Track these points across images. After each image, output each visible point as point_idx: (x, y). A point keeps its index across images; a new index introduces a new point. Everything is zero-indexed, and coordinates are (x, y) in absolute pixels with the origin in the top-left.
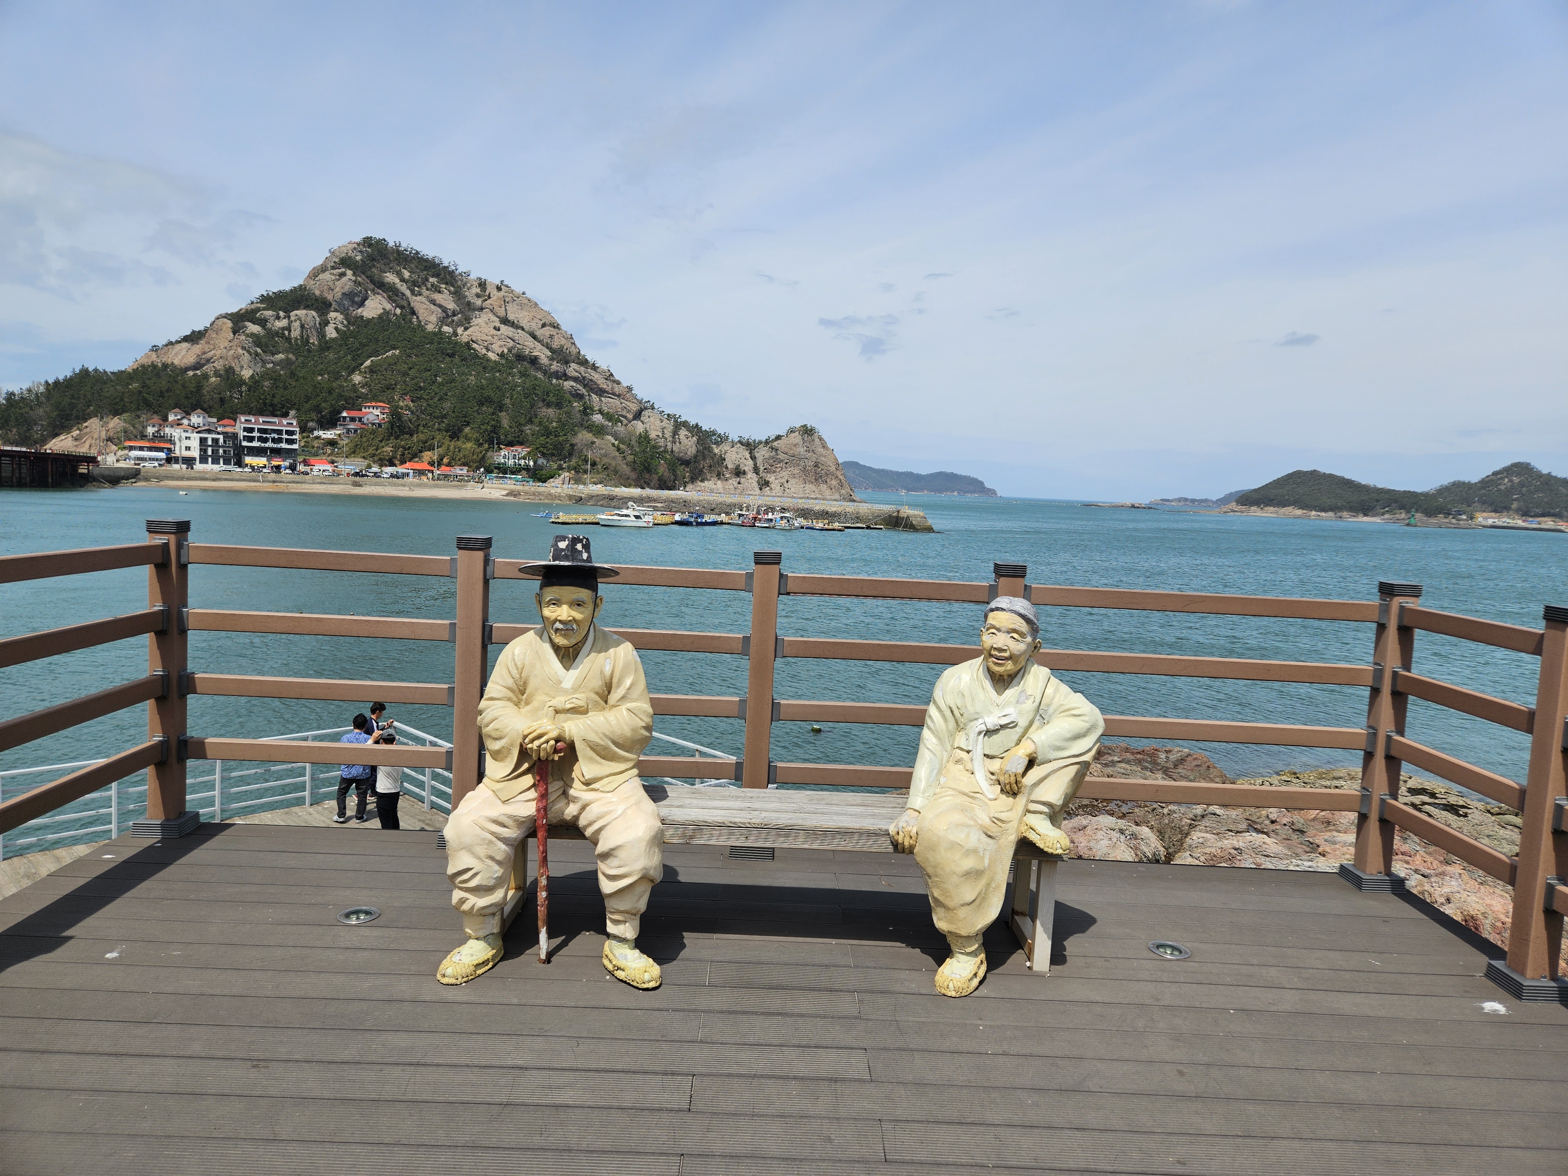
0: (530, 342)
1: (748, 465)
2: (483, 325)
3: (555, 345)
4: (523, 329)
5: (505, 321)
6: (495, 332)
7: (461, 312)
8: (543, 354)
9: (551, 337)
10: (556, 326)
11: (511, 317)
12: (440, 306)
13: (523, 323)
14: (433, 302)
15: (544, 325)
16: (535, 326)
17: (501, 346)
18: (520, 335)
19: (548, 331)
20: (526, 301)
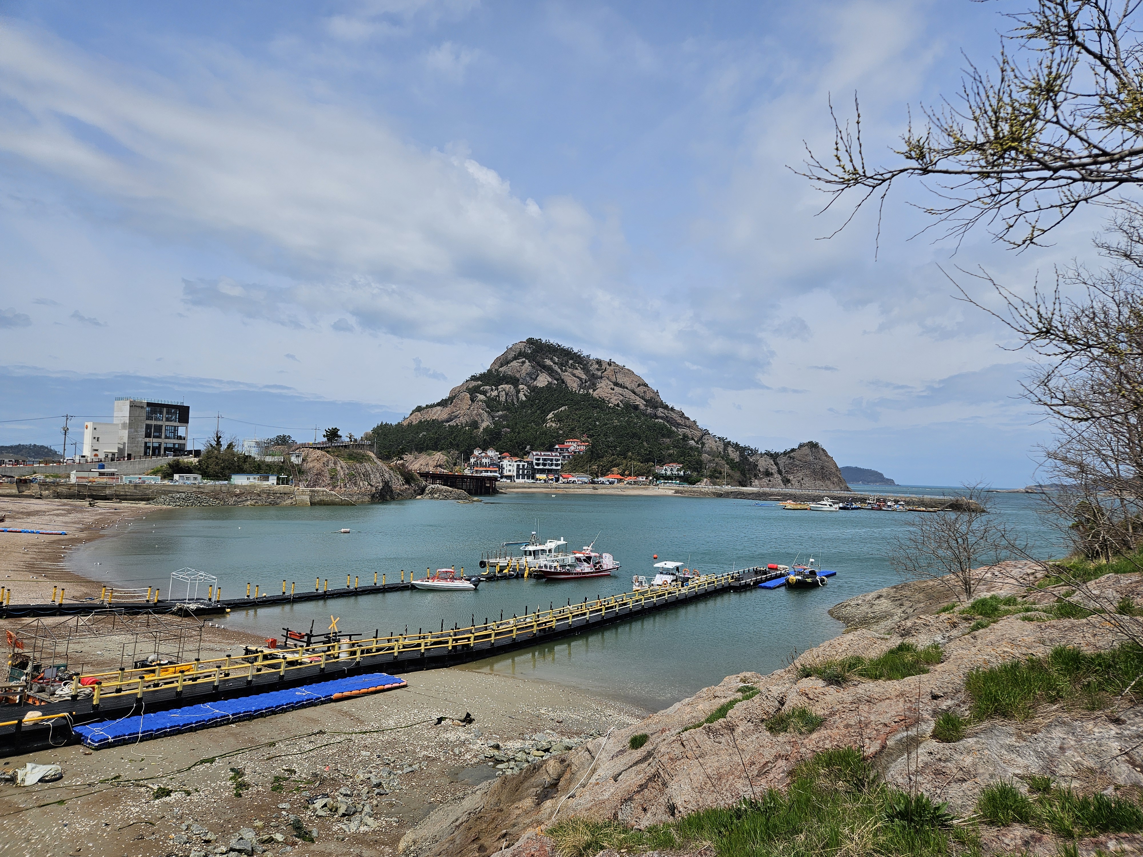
0: (633, 396)
1: (774, 469)
2: (605, 387)
3: (648, 397)
4: (627, 388)
5: (616, 384)
6: (612, 391)
7: (589, 380)
8: (640, 403)
9: (645, 392)
10: (646, 385)
11: (620, 381)
12: (578, 377)
13: (627, 385)
14: (574, 375)
15: (639, 385)
16: (634, 386)
17: (616, 400)
18: (627, 393)
19: (642, 389)
20: (627, 371)
